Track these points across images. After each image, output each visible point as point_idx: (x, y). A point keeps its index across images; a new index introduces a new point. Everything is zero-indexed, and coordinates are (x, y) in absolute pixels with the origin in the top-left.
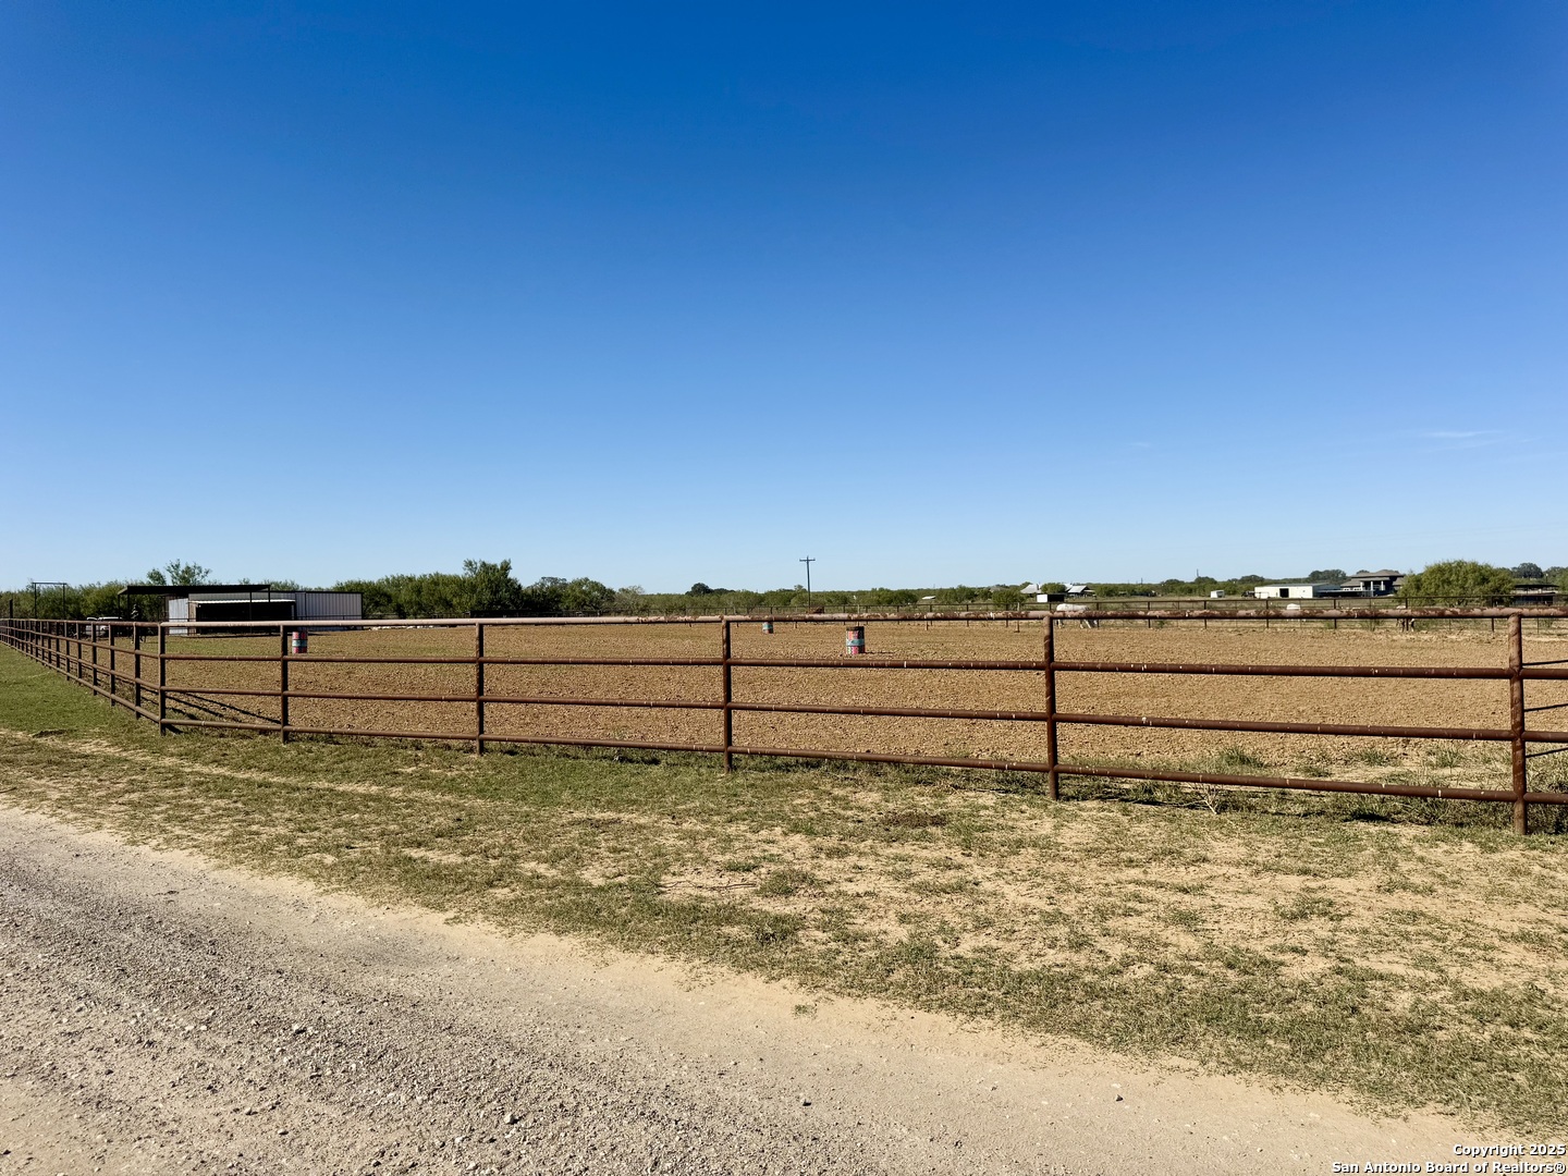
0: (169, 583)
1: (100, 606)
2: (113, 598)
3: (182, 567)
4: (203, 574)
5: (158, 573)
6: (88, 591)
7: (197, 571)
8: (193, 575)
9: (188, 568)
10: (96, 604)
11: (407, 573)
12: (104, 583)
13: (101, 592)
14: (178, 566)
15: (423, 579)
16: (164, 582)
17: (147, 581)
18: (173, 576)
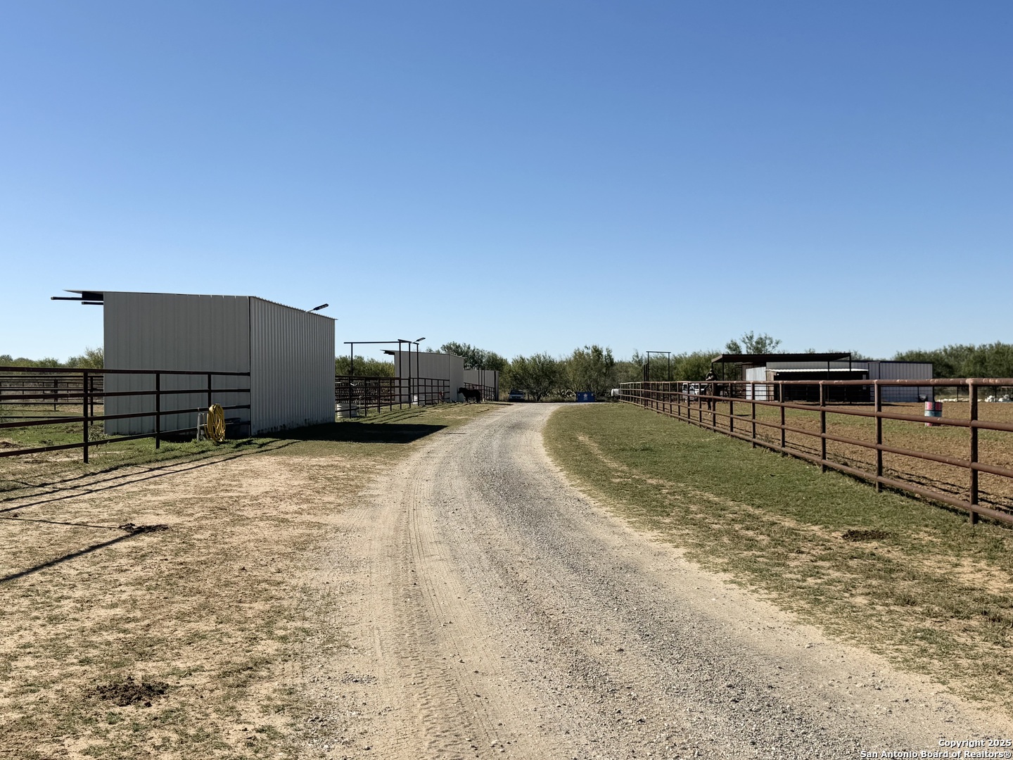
0: (744, 352)
1: (689, 374)
2: (699, 366)
3: (755, 339)
4: (773, 344)
5: (735, 344)
6: (678, 360)
7: (768, 342)
8: (764, 346)
9: (761, 339)
10: (686, 371)
11: (966, 344)
12: (689, 354)
13: (689, 361)
14: (752, 337)
15: (983, 350)
16: (740, 352)
17: (725, 351)
18: (747, 347)
